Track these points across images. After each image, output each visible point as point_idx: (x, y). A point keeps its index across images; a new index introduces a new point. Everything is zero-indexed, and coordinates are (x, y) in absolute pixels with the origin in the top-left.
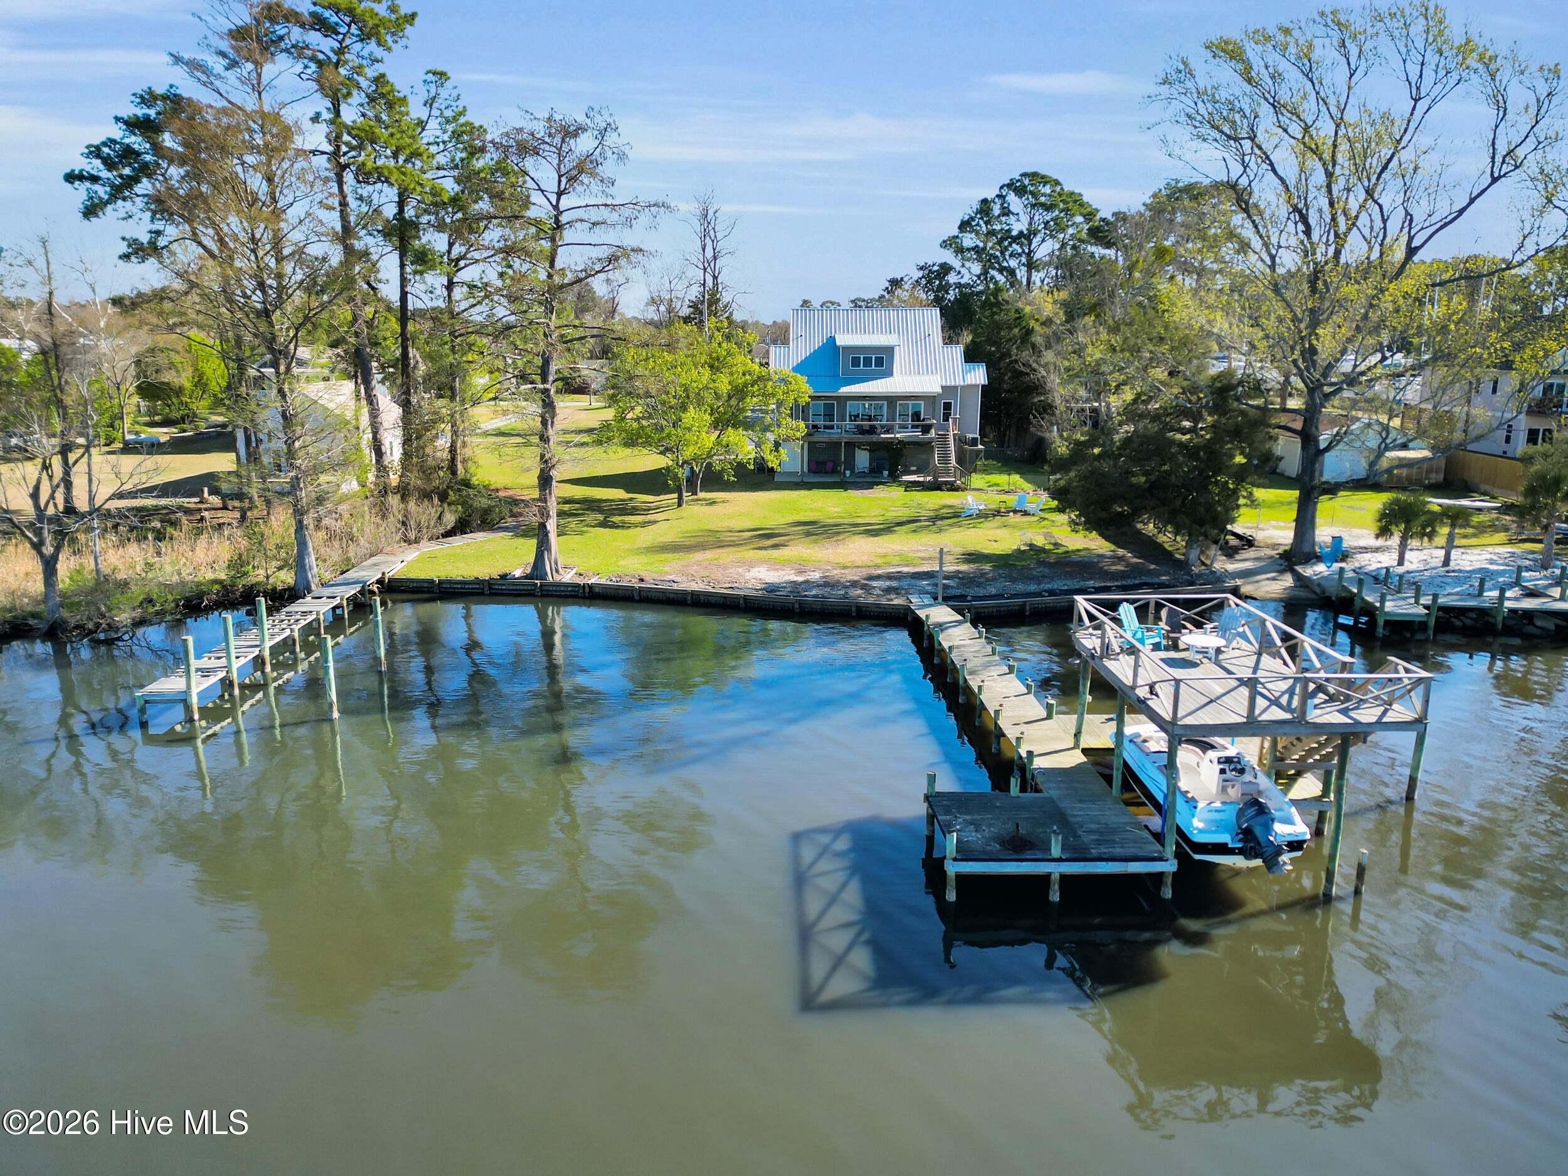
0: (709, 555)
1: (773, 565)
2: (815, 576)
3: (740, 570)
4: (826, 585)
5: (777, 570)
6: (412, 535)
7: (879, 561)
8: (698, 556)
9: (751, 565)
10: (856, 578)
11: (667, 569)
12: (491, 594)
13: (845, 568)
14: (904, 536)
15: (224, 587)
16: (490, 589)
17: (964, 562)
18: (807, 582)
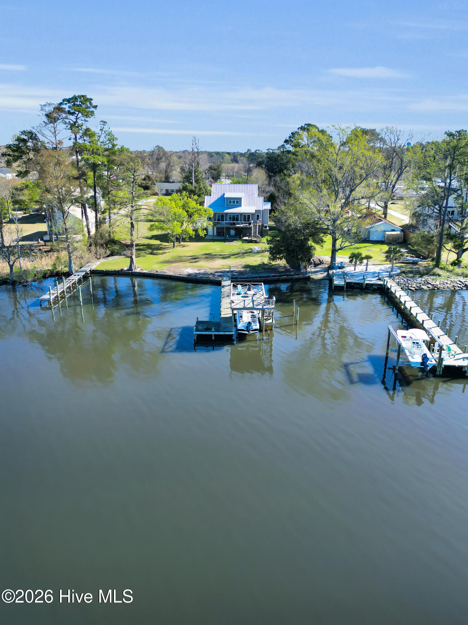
0: (177, 264)
1: (193, 267)
2: (202, 271)
3: (183, 269)
4: (204, 274)
5: (193, 269)
6: (98, 257)
7: (221, 267)
8: (174, 265)
9: (187, 267)
10: (212, 272)
11: (165, 269)
12: (119, 275)
13: (211, 269)
14: (232, 259)
15: (51, 271)
16: (118, 273)
17: (243, 268)
18: (199, 273)
